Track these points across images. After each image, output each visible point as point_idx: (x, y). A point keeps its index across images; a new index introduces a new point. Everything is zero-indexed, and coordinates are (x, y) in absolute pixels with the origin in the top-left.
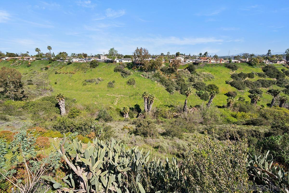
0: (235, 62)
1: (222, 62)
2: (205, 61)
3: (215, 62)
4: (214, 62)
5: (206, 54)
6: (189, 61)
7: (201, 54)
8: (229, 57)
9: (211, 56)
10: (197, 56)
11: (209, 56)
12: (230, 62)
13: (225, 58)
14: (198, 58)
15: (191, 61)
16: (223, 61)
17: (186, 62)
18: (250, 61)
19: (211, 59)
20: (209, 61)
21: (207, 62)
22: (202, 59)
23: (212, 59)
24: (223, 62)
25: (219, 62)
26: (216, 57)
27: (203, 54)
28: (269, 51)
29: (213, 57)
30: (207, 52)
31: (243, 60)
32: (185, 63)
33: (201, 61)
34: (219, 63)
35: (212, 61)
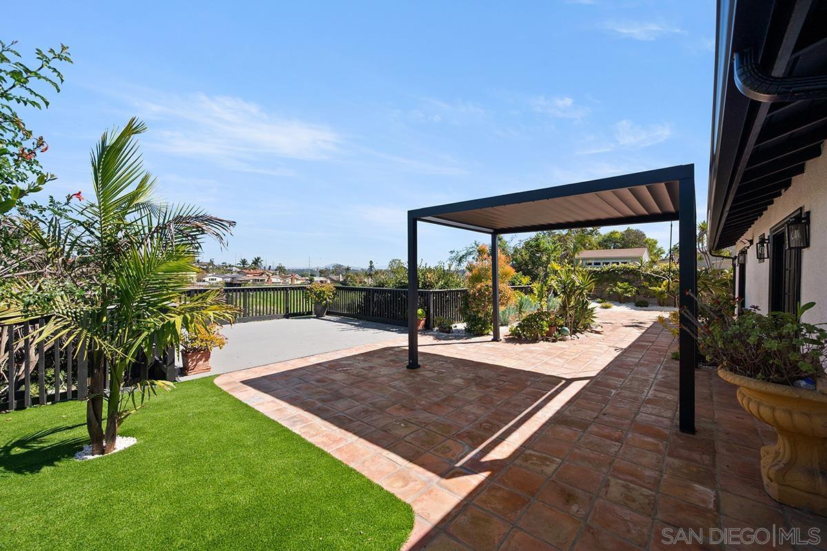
0: (322, 282)
1: (296, 282)
2: (257, 278)
3: (282, 282)
4: (279, 281)
5: (257, 261)
6: (212, 280)
7: (244, 262)
8: (311, 270)
9: (270, 267)
10: (233, 266)
11: (267, 268)
12: (312, 281)
13: (302, 273)
14: (238, 272)
15: (219, 279)
16: (297, 279)
17: (204, 281)
18: (345, 280)
19: (271, 275)
20: (266, 280)
21: (261, 280)
22: (248, 273)
23: (273, 274)
24: (299, 282)
25: (289, 281)
26: (281, 269)
27: (250, 262)
28: (371, 262)
29: (276, 270)
30: (259, 258)
31: (335, 278)
32: (201, 283)
33: (246, 278)
34: (290, 283)
35: (274, 280)
